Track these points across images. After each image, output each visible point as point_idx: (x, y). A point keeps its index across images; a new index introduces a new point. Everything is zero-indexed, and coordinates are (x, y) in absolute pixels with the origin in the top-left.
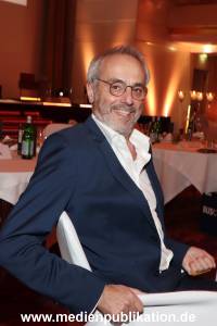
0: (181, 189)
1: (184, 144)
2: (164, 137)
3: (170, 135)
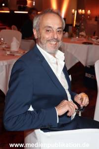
1: (75, 39)
3: (67, 33)
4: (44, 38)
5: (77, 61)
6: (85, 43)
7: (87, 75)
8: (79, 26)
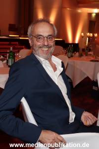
1: (84, 57)
2: (75, 54)
3: (77, 53)
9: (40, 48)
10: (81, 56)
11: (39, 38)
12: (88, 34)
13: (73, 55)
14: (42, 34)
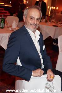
0: (47, 37)
1: (48, 23)
3: (44, 20)
4: (29, 23)
5: (49, 36)
6: (54, 26)
7: (54, 43)
8: (51, 16)
9: (31, 25)
10: (46, 21)
11: (32, 19)
12: (52, 7)
13: (42, 21)
14: (33, 16)
